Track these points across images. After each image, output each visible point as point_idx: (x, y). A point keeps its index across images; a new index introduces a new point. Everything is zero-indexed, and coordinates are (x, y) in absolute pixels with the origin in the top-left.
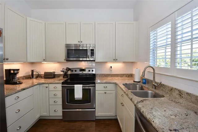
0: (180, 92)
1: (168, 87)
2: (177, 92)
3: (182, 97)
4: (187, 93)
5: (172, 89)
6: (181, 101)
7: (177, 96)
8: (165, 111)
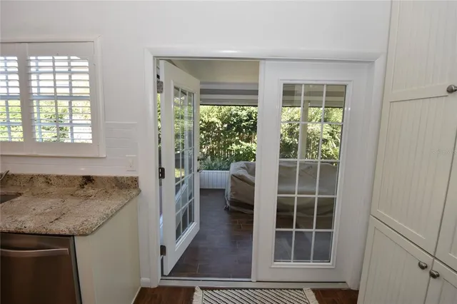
0: (47, 179)
1: (24, 176)
2: (42, 180)
3: (51, 184)
4: (58, 177)
5: (32, 178)
6: (51, 189)
7: (43, 185)
8: (34, 209)
